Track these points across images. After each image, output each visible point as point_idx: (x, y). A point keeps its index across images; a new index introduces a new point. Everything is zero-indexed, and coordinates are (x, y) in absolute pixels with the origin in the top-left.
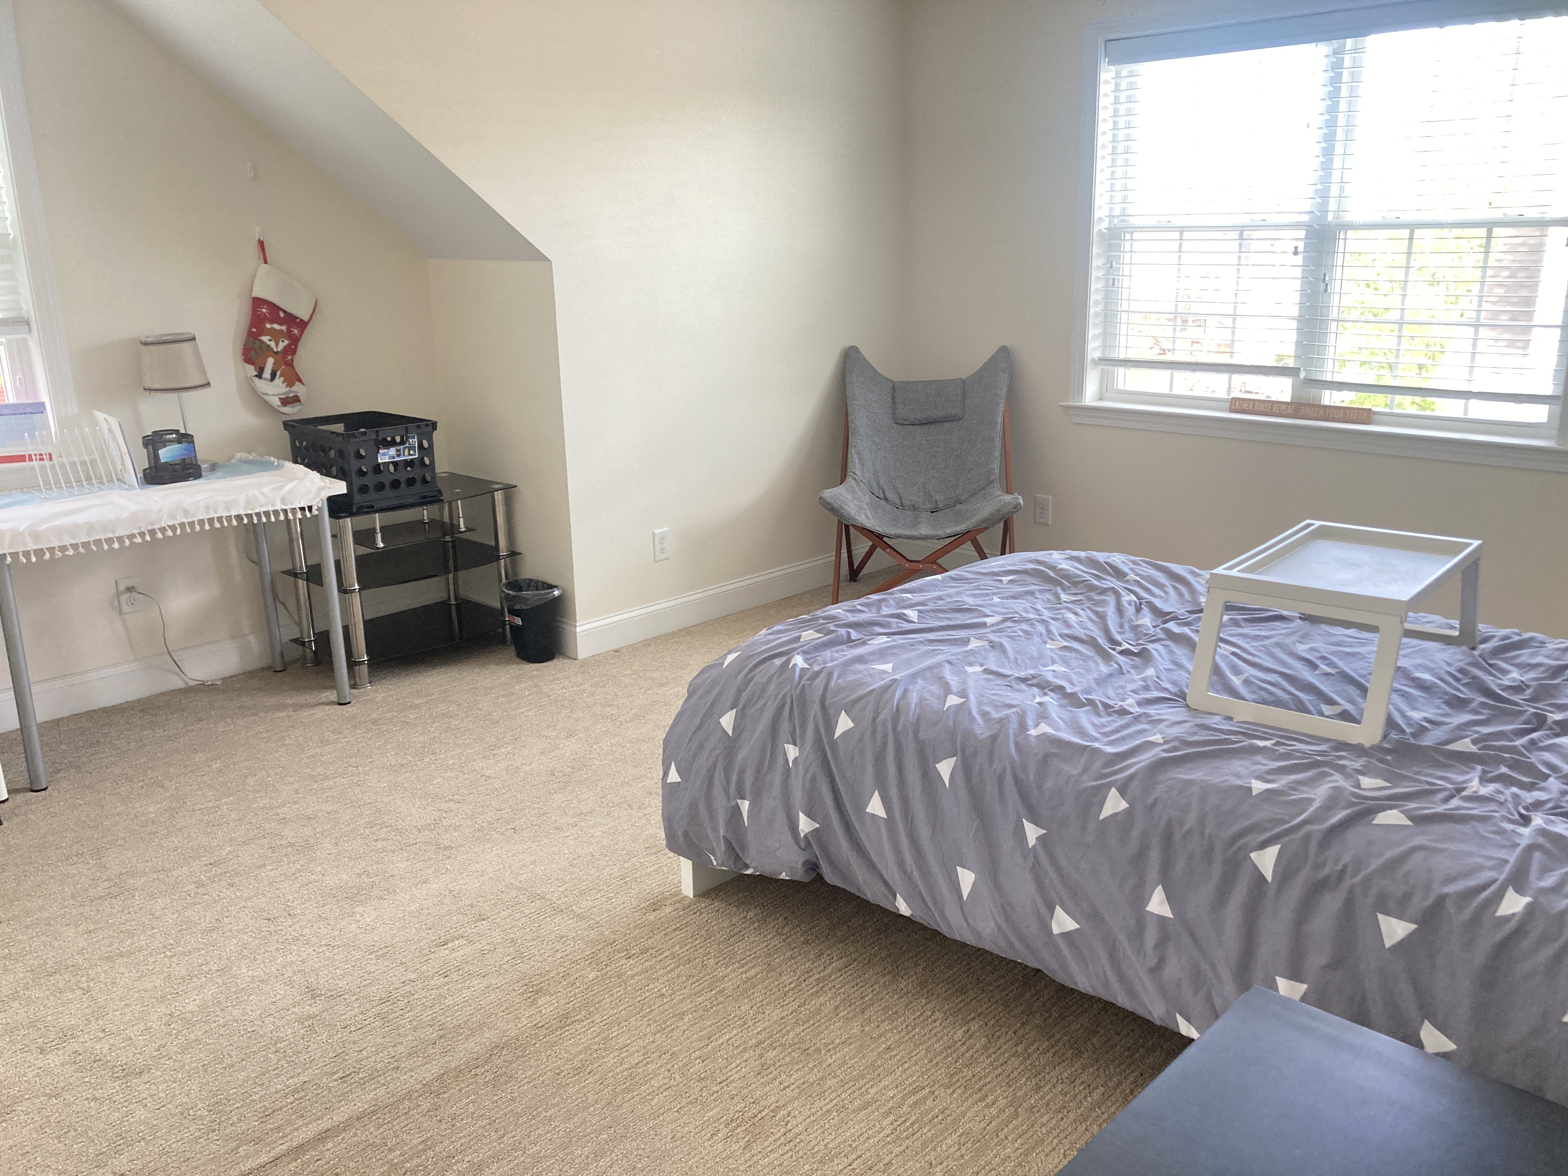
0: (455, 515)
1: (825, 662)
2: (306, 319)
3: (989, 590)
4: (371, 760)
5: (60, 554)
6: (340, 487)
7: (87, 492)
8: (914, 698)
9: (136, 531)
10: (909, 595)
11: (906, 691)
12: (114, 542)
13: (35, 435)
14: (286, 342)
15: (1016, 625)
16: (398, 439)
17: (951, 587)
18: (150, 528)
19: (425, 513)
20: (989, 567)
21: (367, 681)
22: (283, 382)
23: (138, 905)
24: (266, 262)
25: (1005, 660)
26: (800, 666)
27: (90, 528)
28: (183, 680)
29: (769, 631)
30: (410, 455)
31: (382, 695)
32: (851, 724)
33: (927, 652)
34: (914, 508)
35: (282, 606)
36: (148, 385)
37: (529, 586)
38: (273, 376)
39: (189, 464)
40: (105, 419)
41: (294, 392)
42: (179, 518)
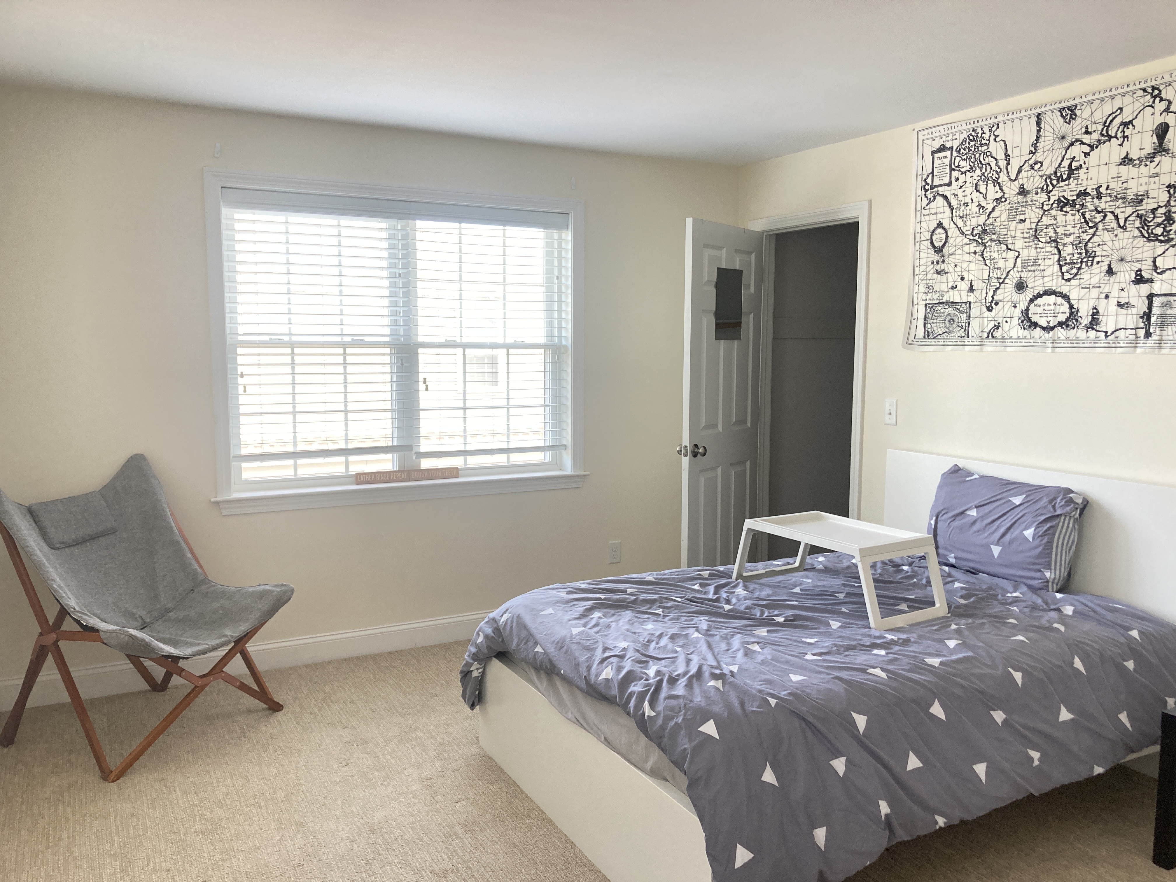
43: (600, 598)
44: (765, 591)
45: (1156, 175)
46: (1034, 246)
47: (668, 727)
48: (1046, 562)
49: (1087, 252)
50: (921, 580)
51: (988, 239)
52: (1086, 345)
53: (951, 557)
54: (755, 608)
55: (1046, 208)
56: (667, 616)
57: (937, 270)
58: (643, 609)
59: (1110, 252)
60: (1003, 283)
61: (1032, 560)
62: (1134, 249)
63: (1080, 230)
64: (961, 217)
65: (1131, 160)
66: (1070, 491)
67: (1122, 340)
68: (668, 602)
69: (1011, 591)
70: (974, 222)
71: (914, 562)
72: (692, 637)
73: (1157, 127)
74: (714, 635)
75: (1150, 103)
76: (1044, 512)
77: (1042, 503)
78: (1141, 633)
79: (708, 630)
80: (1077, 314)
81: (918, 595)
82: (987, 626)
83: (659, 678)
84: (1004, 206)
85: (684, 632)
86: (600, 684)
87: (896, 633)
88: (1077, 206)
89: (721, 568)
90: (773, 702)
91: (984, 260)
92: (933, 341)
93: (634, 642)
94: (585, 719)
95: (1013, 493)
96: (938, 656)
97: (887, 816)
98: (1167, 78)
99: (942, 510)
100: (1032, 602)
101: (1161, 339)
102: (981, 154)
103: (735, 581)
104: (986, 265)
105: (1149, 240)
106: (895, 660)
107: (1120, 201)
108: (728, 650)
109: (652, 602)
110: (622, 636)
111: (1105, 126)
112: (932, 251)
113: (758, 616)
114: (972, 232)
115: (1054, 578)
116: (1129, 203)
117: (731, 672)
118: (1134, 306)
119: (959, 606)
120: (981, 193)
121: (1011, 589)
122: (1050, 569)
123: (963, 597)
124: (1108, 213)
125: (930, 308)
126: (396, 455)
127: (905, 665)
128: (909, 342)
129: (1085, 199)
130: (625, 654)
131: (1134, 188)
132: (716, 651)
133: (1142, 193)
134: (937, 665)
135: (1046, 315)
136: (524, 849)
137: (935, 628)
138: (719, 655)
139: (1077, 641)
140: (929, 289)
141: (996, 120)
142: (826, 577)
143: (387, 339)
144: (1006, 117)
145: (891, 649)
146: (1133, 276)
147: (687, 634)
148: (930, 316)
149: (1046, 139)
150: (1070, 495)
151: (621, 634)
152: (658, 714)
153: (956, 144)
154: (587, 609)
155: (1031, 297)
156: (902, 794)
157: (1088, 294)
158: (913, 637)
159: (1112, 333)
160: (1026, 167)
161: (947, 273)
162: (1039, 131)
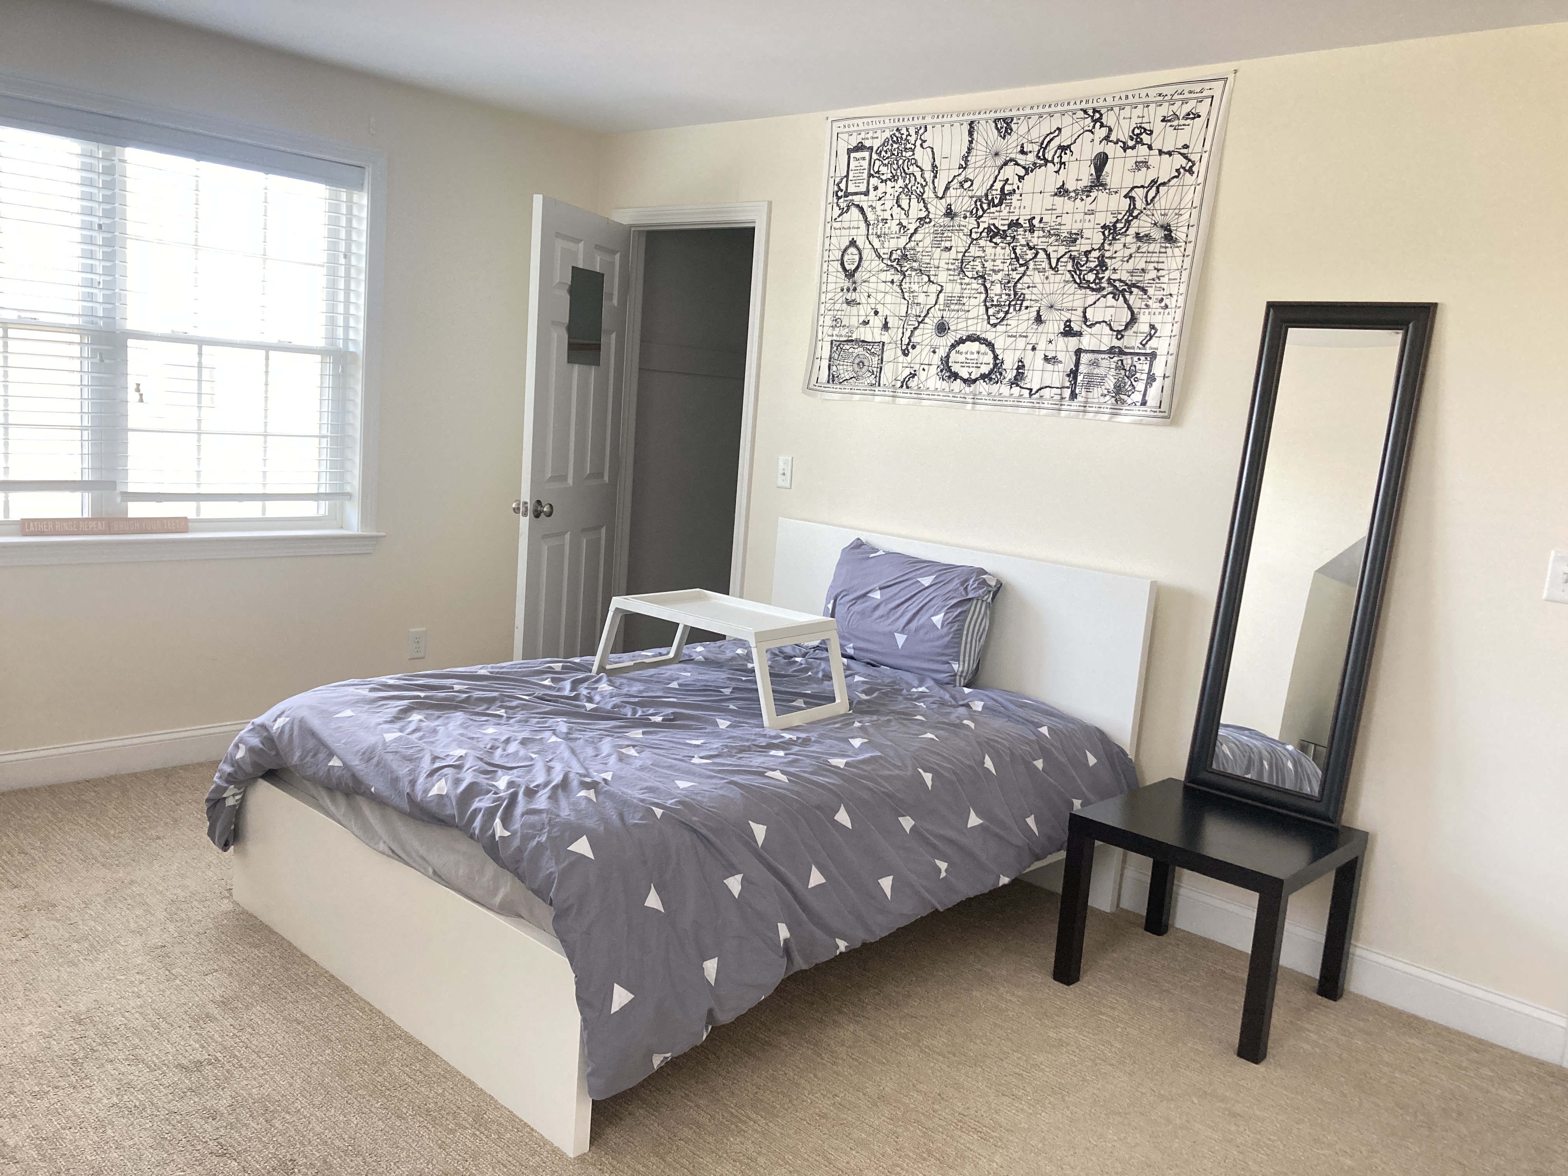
43: (419, 696)
44: (636, 686)
45: (1092, 212)
46: (959, 281)
47: (526, 849)
48: (954, 652)
49: (1015, 294)
50: (817, 673)
51: (908, 266)
52: (1008, 403)
53: (850, 648)
54: (625, 707)
55: (974, 236)
56: (512, 718)
57: (847, 299)
58: (478, 710)
59: (1040, 296)
60: (921, 322)
61: (939, 650)
62: (1065, 296)
63: (1010, 267)
64: (879, 237)
65: (1067, 191)
66: (983, 572)
67: (1046, 400)
68: (511, 701)
69: (916, 686)
70: (893, 244)
71: (808, 653)
72: (549, 741)
73: (1095, 157)
74: (576, 739)
75: (1090, 128)
76: (955, 595)
77: (951, 586)
78: (1050, 730)
79: (568, 733)
80: (1001, 366)
81: (814, 691)
82: (893, 723)
83: (512, 790)
84: (927, 228)
85: (537, 736)
86: (431, 801)
87: (795, 733)
88: (1008, 238)
89: (577, 660)
90: (659, 812)
91: (902, 292)
92: (838, 387)
93: (473, 749)
94: (403, 849)
95: (923, 573)
96: (843, 756)
97: (785, 941)
98: (1110, 102)
99: (841, 592)
100: (940, 698)
101: (1086, 402)
102: (905, 160)
103: (594, 674)
104: (904, 299)
105: (1080, 286)
106: (796, 761)
107: (1054, 238)
108: (597, 756)
109: (491, 701)
110: (455, 743)
111: (1041, 147)
112: (842, 275)
113: (629, 716)
114: (890, 256)
115: (962, 672)
116: (1063, 241)
117: (605, 780)
118: (1061, 362)
119: (860, 702)
120: (903, 209)
121: (916, 683)
122: (958, 660)
123: (865, 692)
124: (1040, 251)
125: (837, 346)
126: (87, 495)
127: (806, 767)
128: (810, 387)
129: (1017, 231)
130: (463, 764)
131: (1069, 225)
132: (582, 757)
133: (1076, 231)
134: (842, 767)
135: (968, 365)
136: (313, 1025)
137: (837, 725)
138: (587, 762)
139: (987, 738)
140: (837, 322)
141: (924, 122)
142: (708, 670)
143: (76, 321)
144: (935, 120)
145: (790, 749)
146: (1062, 327)
147: (541, 739)
148: (836, 356)
149: (979, 153)
150: (984, 576)
151: (453, 741)
152: (514, 834)
153: (876, 144)
154: (401, 710)
155: (953, 342)
156: (804, 917)
157: (1014, 343)
158: (814, 736)
159: (1037, 392)
160: (955, 184)
161: (859, 304)
162: (971, 142)
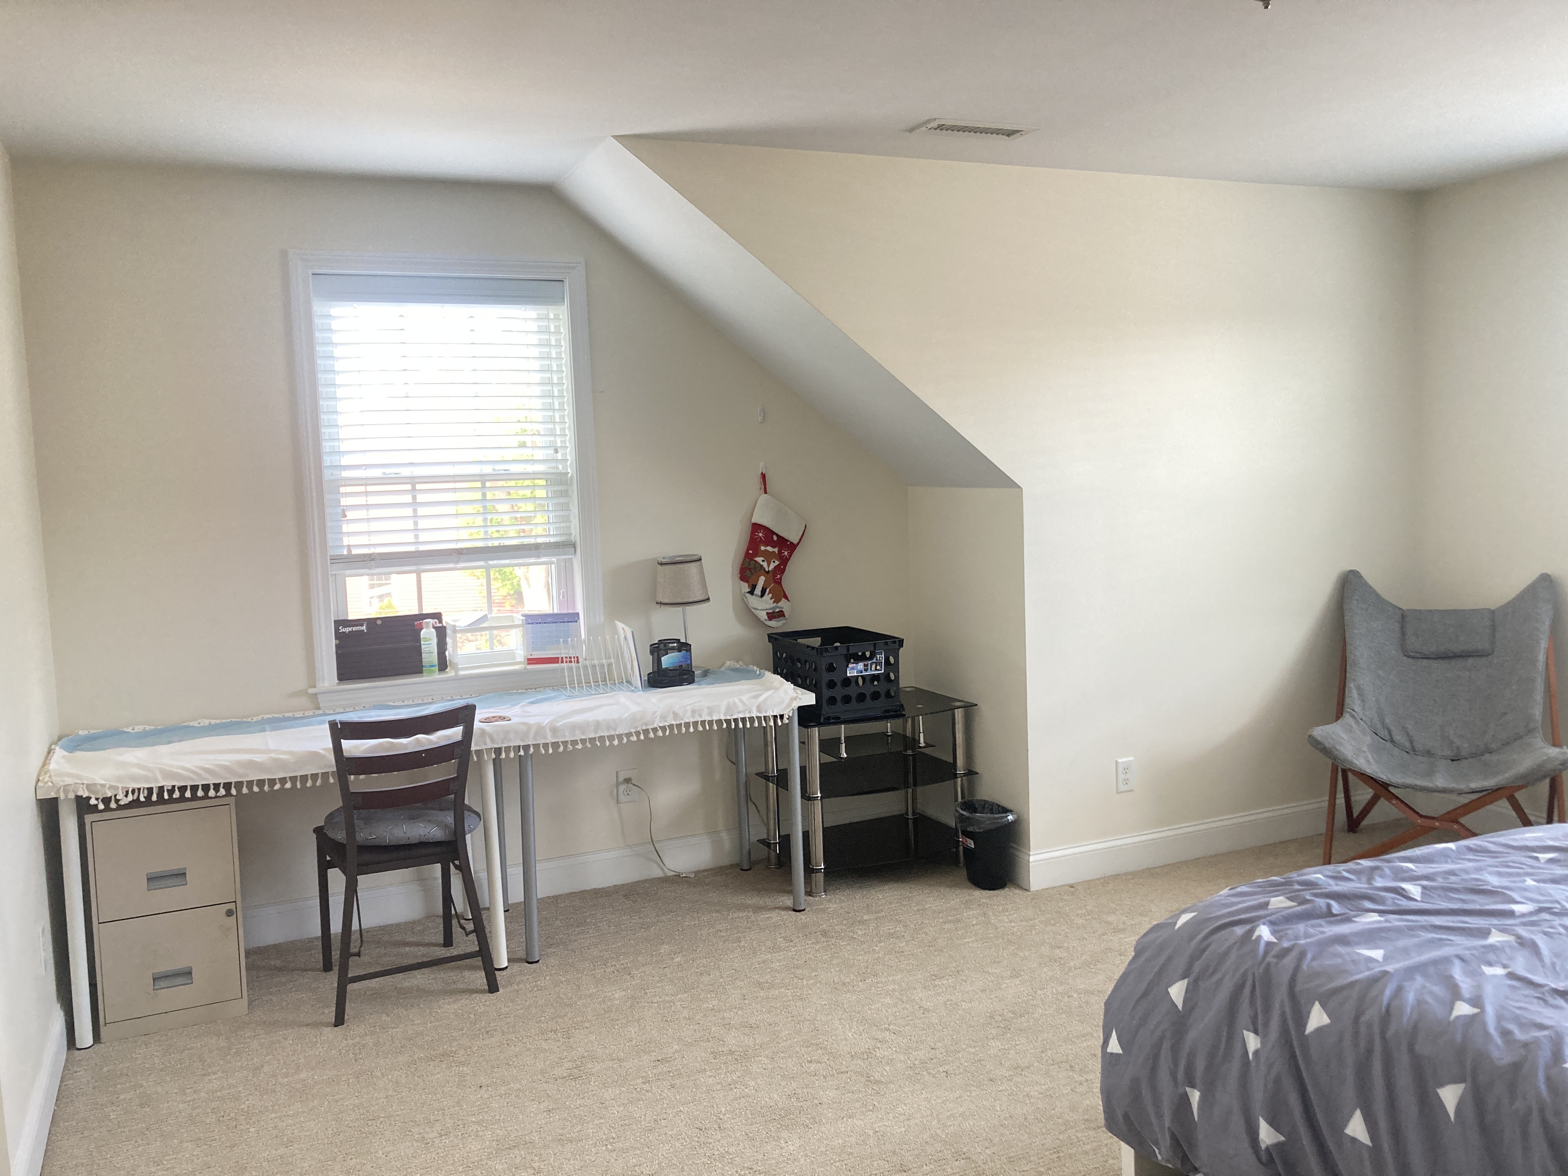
0: (917, 732)
1: (1297, 938)
2: (795, 542)
3: (1522, 868)
4: (816, 973)
5: (571, 748)
6: (809, 698)
7: (602, 692)
8: (1411, 997)
9: (633, 730)
10: (1410, 865)
11: (1399, 989)
12: (614, 740)
13: (568, 641)
14: (777, 563)
15: (1556, 918)
16: (868, 654)
17: (1469, 860)
18: (644, 728)
19: (889, 726)
20: (1522, 839)
21: (822, 890)
22: (771, 599)
23: (592, 1091)
24: (766, 492)
25: (1538, 964)
26: (1266, 939)
27: (597, 725)
28: (662, 869)
29: (1233, 892)
30: (876, 670)
31: (835, 906)
32: (1326, 1020)
33: (1432, 941)
34: (1429, 753)
35: (754, 806)
36: (660, 599)
37: (984, 808)
38: (762, 595)
39: (686, 670)
40: (623, 629)
41: (780, 608)
42: (669, 721)
